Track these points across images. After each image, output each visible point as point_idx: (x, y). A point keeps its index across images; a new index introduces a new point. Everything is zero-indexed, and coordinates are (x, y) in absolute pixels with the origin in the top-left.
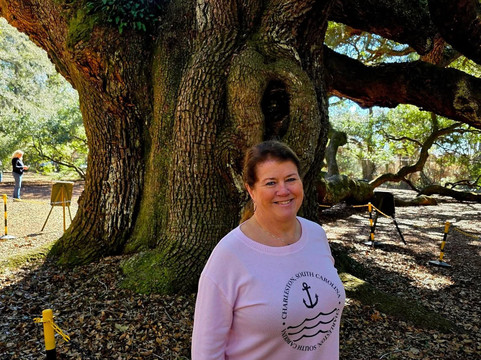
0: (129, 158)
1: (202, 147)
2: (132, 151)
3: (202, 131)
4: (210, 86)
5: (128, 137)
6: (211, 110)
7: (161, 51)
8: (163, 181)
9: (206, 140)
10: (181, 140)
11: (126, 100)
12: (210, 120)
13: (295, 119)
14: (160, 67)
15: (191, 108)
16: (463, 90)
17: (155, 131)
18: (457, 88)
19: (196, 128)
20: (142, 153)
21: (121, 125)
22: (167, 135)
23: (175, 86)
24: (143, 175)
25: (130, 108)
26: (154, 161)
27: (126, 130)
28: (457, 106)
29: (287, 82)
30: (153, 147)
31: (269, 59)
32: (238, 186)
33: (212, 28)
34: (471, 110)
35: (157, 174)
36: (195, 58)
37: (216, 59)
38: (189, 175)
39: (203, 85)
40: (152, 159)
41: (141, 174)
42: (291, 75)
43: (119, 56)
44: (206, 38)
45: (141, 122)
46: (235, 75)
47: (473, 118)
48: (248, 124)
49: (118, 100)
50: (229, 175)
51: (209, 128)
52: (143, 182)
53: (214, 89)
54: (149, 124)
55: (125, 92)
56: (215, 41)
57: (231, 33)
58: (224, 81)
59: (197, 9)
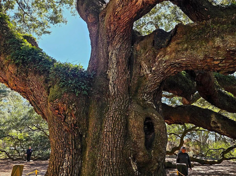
0: (75, 154)
1: (118, 149)
2: (77, 150)
3: (118, 141)
4: (121, 120)
5: (75, 143)
6: (122, 131)
7: (93, 103)
8: (93, 166)
9: (119, 146)
10: (106, 146)
11: (75, 125)
12: (121, 136)
13: (157, 135)
14: (93, 110)
15: (112, 130)
16: (214, 119)
17: (89, 142)
18: (211, 118)
19: (115, 140)
20: (82, 151)
21: (72, 137)
22: (96, 142)
23: (101, 120)
24: (81, 163)
25: (77, 129)
26: (89, 155)
27: (74, 140)
28: (213, 125)
29: (153, 118)
30: (88, 149)
31: (145, 107)
32: (134, 168)
33: (118, 94)
34: (218, 127)
35: (90, 162)
36: (113, 106)
37: (123, 108)
38: (111, 164)
39: (118, 120)
40: (87, 154)
41: (80, 162)
42: (154, 115)
43: (75, 106)
44: (115, 98)
45: (81, 136)
46: (132, 116)
47: (220, 130)
48: (139, 137)
49: (71, 126)
50: (130, 163)
51: (121, 139)
52: (81, 166)
53: (123, 121)
54: (86, 136)
55: (75, 122)
56: (120, 100)
57: (127, 96)
58: (127, 118)
59: (110, 86)
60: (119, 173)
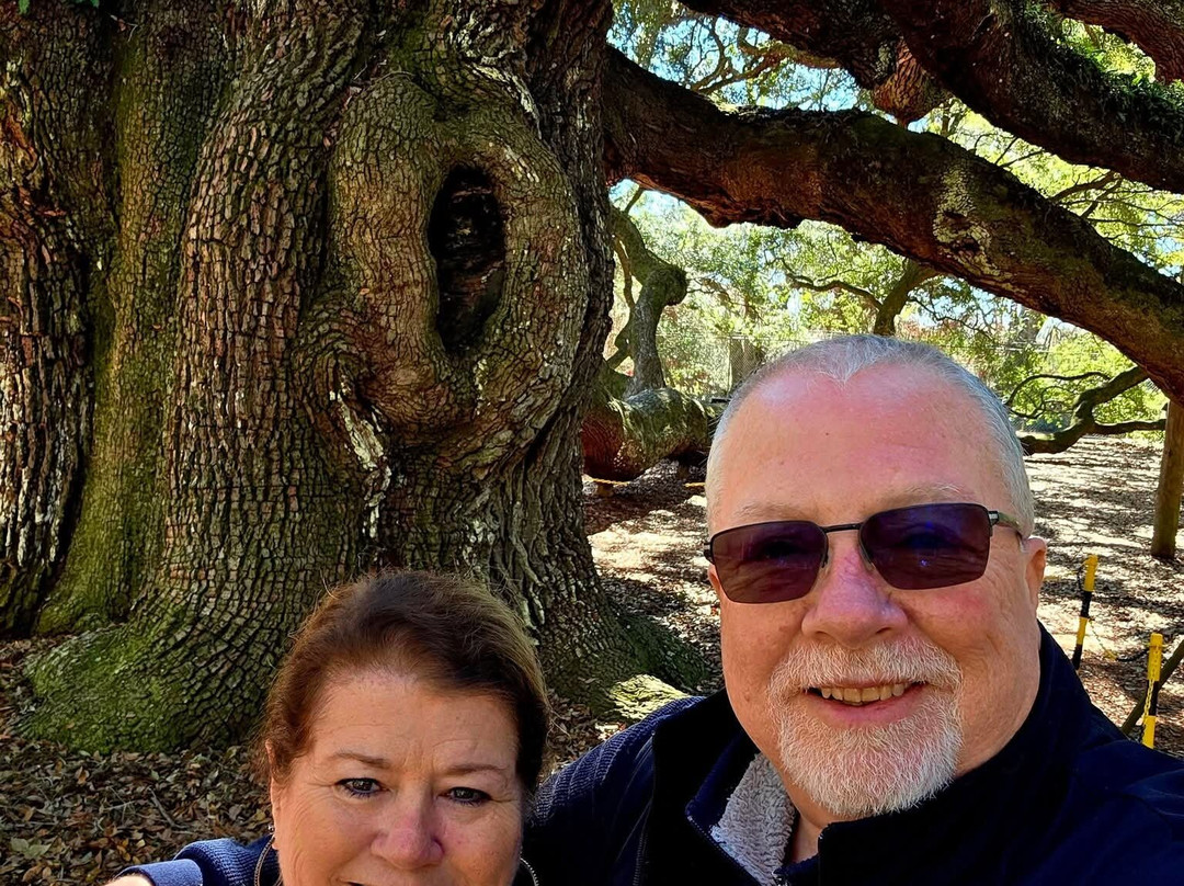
0: (48, 363)
1: (259, 345)
2: (56, 343)
3: (259, 299)
4: (282, 175)
5: (45, 304)
6: (285, 243)
7: (143, 64)
8: (147, 433)
9: (270, 326)
10: (199, 324)
11: (39, 197)
12: (282, 270)
13: (519, 273)
14: (140, 110)
15: (227, 234)
16: (955, 194)
17: (125, 292)
18: (942, 188)
19: (243, 292)
20: (88, 348)
21: (26, 268)
22: (158, 303)
23: (181, 166)
24: (90, 412)
25: (53, 220)
26: (121, 375)
27: (39, 286)
28: (943, 235)
29: (499, 173)
30: (120, 336)
31: (450, 106)
32: (362, 452)
33: (292, 11)
34: (973, 247)
35: (129, 413)
36: (246, 89)
37: (301, 101)
38: (220, 421)
39: (262, 172)
40: (115, 368)
41: (84, 408)
42: (509, 153)
43: (19, 75)
44: (273, 35)
45: (83, 262)
46: (352, 150)
47: (978, 266)
48: (388, 283)
49: (16, 198)
50: (337, 422)
51: (277, 292)
52: (91, 430)
53: (293, 183)
54: (107, 267)
55: (37, 176)
56: (296, 49)
57: (346, 26)
58: (321, 163)
60: (268, 474)
